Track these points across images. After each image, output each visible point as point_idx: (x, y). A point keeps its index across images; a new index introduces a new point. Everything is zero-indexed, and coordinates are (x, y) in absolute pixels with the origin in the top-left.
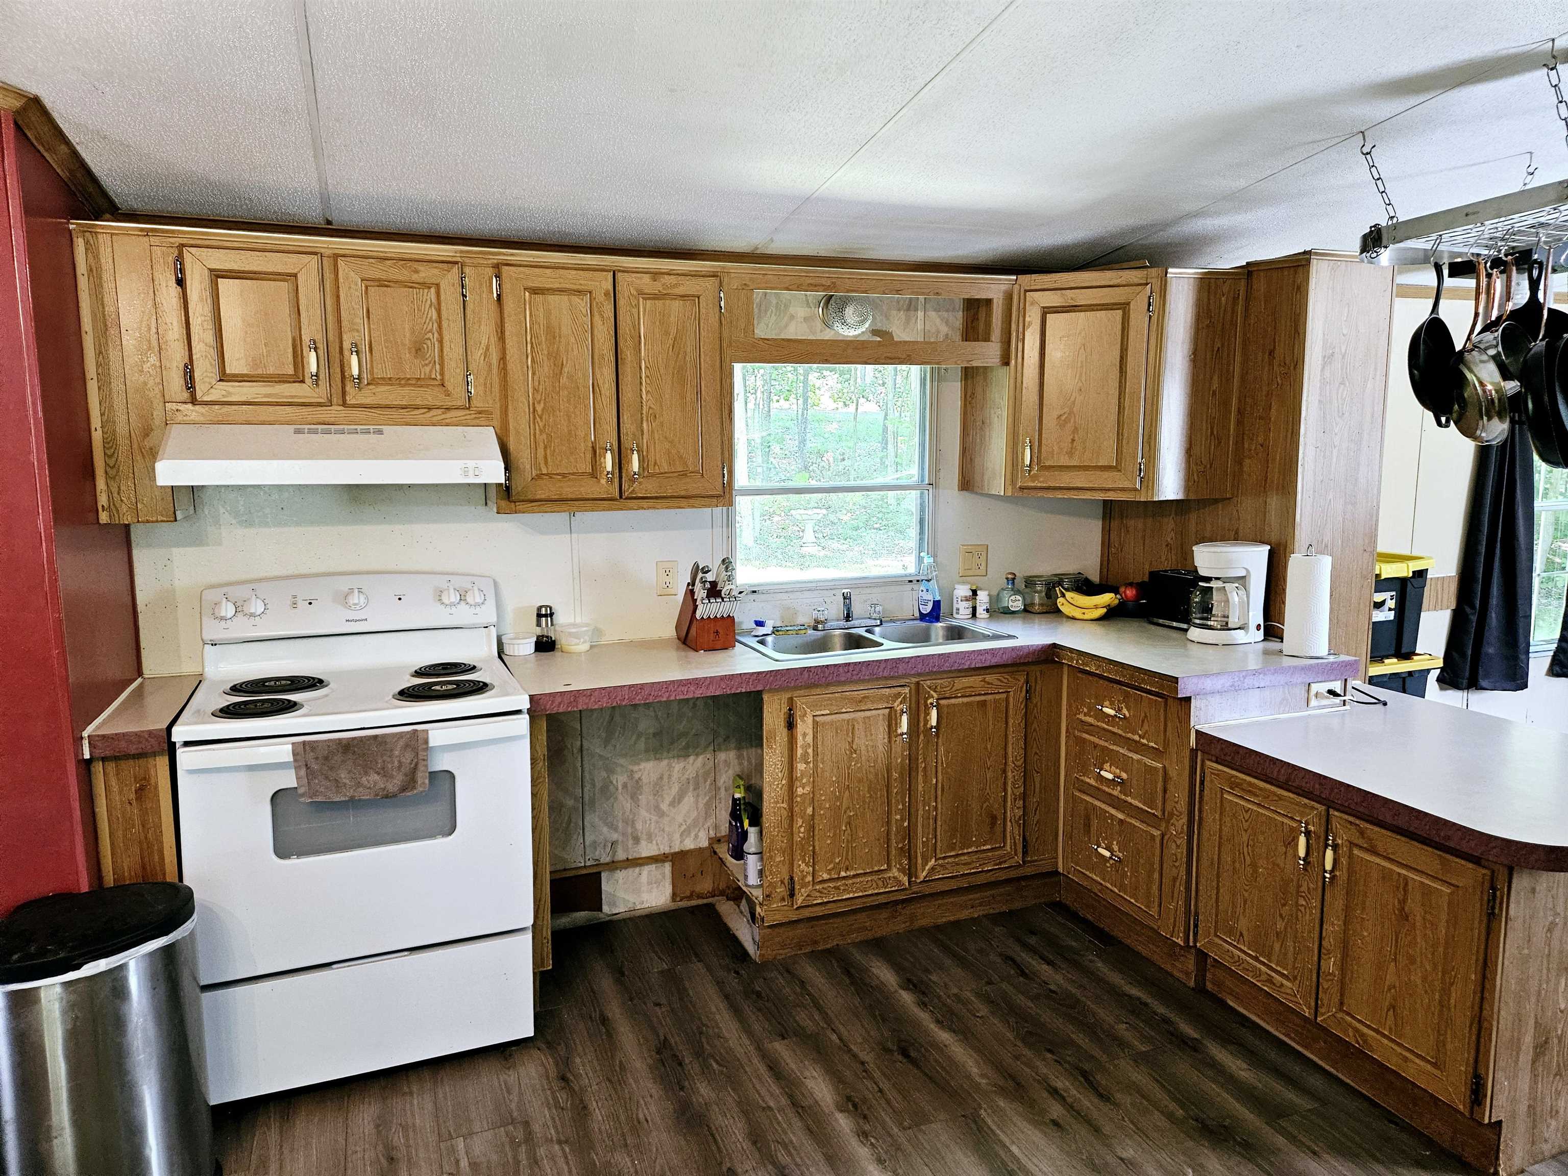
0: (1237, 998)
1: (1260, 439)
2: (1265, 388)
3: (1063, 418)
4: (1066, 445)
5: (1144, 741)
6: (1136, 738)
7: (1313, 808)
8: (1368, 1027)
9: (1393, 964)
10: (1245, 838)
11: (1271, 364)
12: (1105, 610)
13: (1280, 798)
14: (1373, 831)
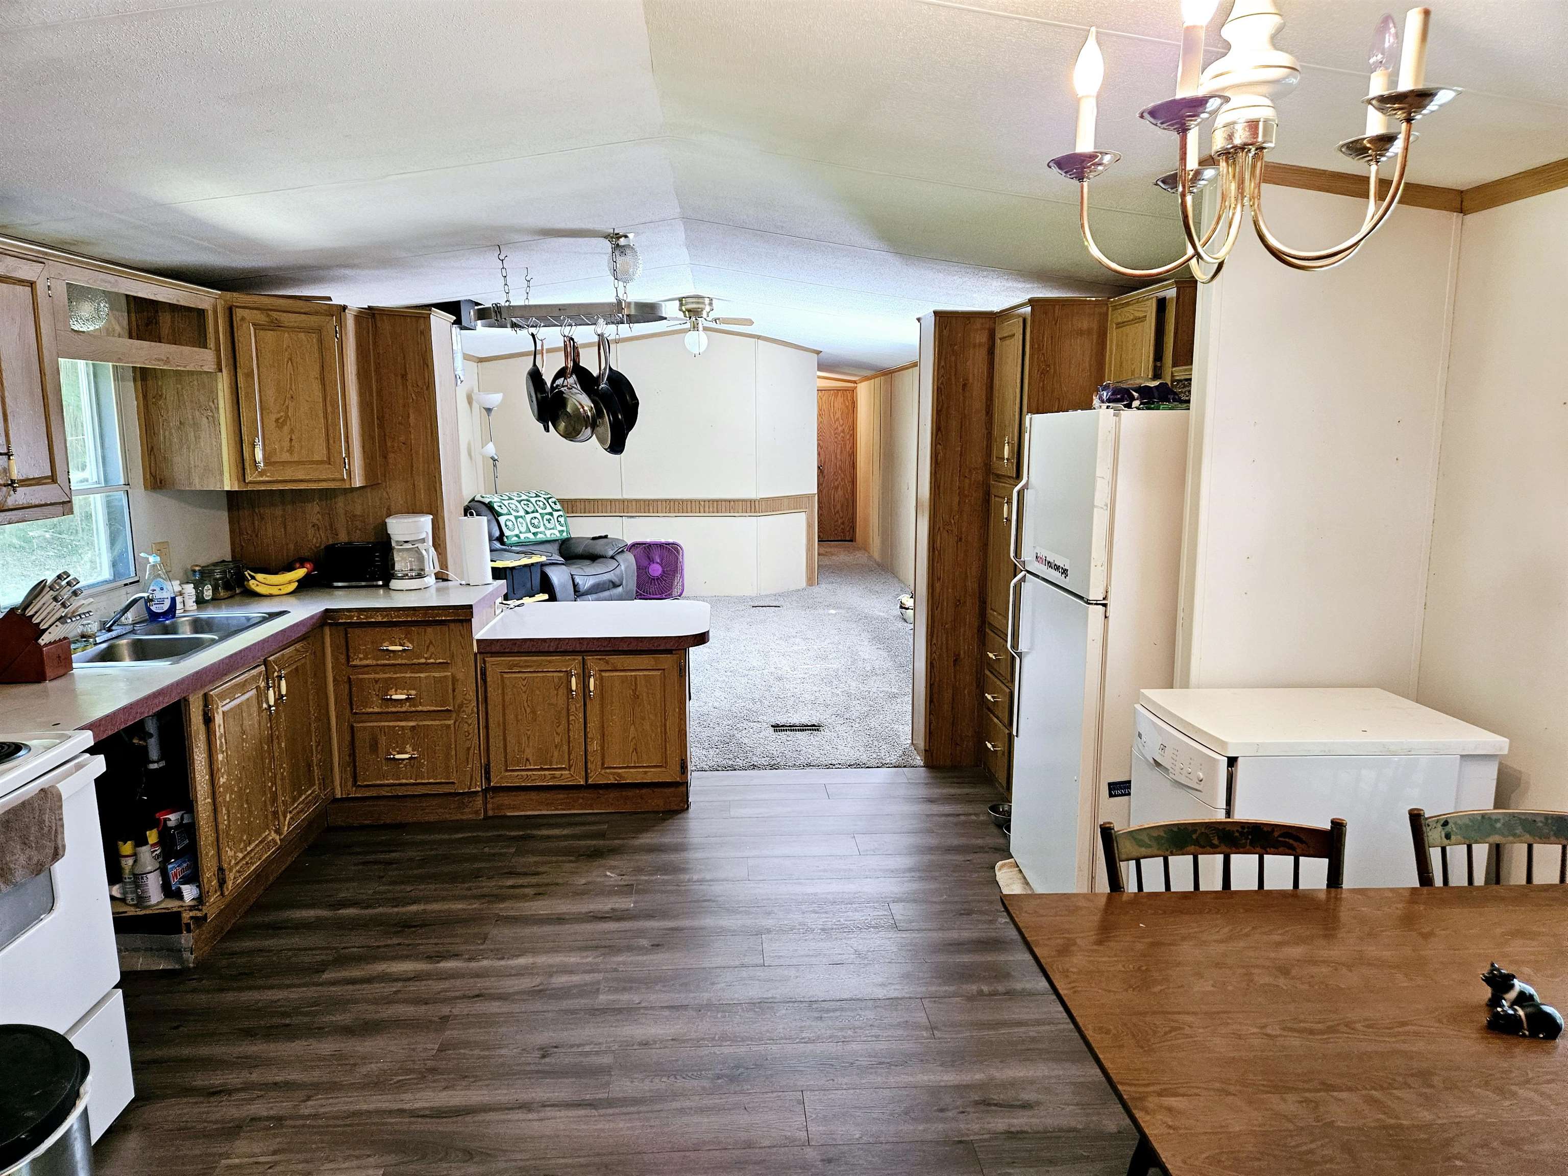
0: (515, 808)
1: (402, 439)
2: (401, 401)
3: (281, 421)
4: (286, 444)
5: (432, 661)
6: (423, 661)
7: (574, 659)
8: (620, 768)
9: (633, 727)
10: (525, 697)
11: (405, 386)
12: (296, 584)
13: (550, 662)
14: (614, 659)
